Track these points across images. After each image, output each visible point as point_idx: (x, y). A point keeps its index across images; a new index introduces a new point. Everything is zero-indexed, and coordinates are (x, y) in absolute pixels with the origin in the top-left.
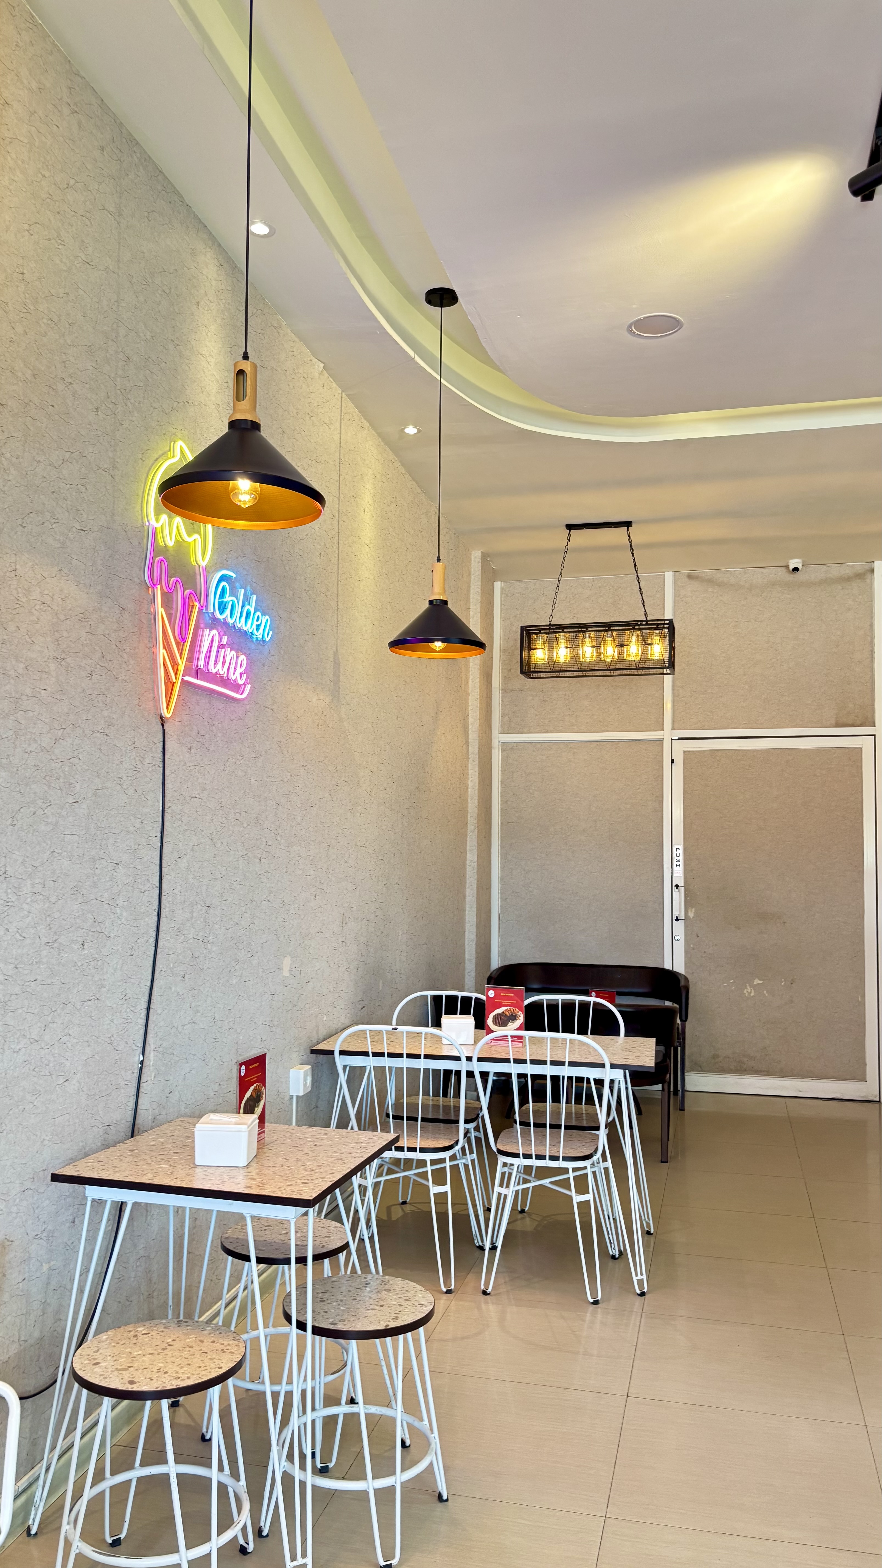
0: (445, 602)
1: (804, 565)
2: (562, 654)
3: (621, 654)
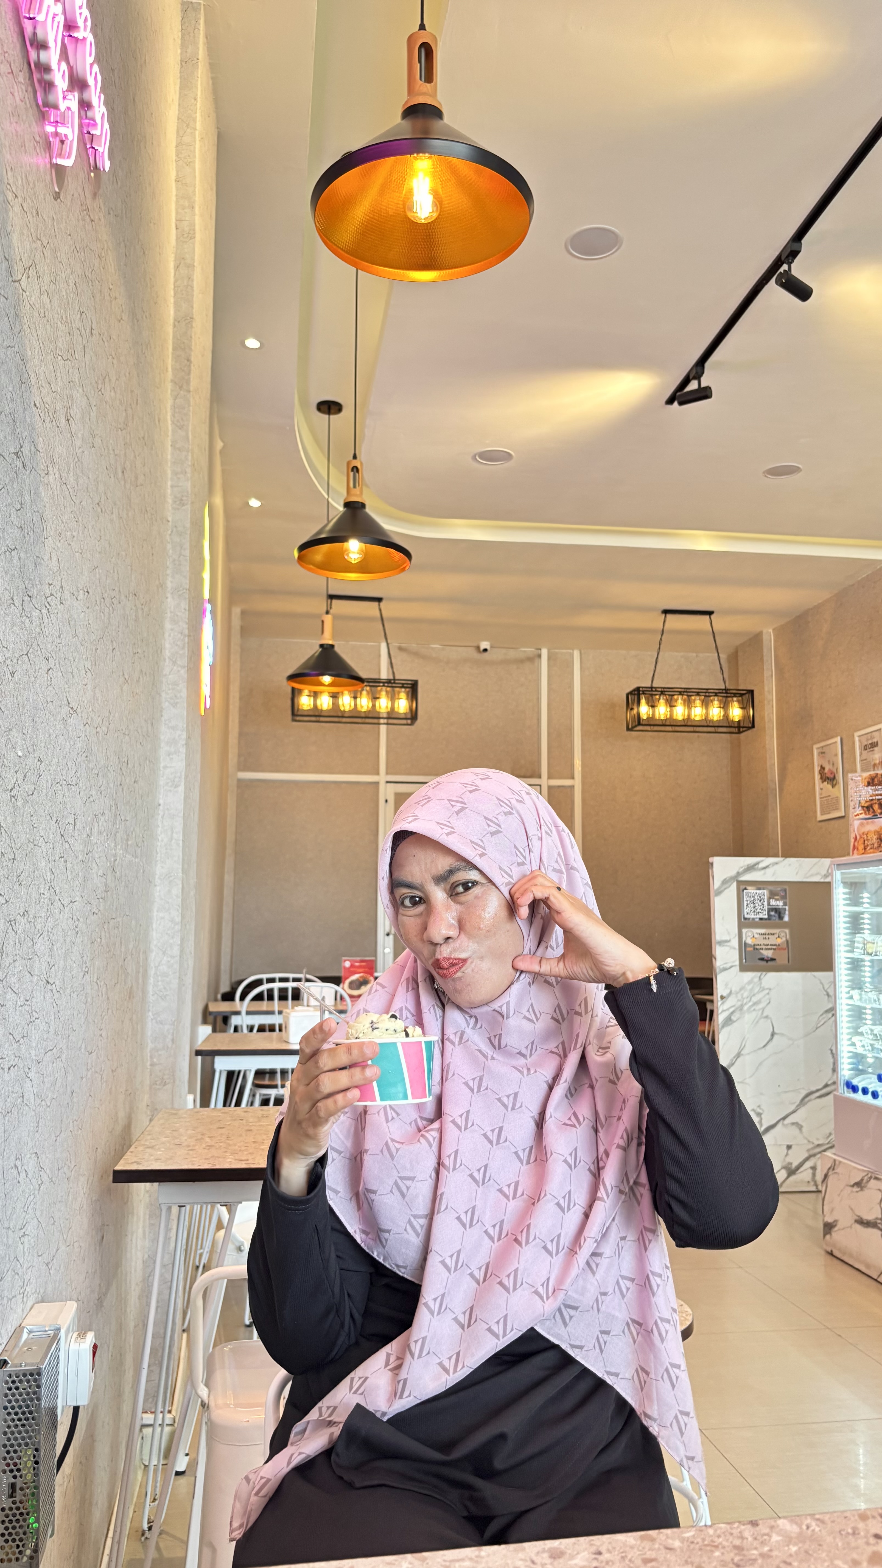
0: (332, 646)
1: (491, 647)
2: (325, 702)
3: (374, 706)
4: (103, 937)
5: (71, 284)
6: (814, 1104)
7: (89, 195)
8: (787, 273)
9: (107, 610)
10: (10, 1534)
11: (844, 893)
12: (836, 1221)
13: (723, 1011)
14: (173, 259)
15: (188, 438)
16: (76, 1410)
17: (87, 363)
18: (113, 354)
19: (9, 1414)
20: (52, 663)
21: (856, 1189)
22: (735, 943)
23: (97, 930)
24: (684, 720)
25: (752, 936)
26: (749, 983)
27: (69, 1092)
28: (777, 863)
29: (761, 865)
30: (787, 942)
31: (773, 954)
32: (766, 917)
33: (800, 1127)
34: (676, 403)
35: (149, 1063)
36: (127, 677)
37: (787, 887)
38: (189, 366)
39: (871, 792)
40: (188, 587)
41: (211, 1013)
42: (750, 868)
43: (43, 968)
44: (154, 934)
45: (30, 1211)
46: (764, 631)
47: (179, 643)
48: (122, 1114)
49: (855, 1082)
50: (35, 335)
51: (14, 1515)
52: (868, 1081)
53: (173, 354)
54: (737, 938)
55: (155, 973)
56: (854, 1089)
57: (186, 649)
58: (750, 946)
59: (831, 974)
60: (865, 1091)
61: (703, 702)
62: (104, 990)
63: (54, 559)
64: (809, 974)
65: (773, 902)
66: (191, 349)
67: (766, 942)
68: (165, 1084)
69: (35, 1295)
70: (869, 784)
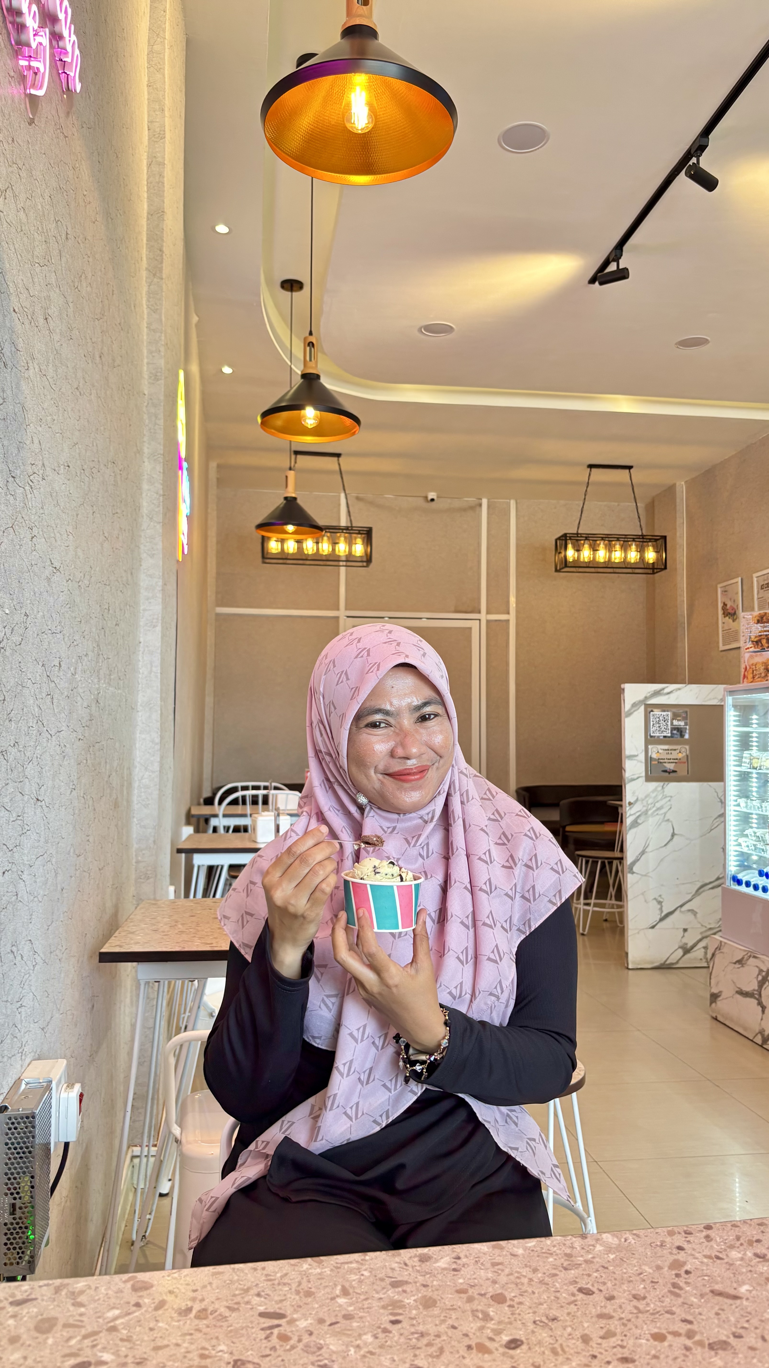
0: (295, 499)
1: (438, 497)
2: (291, 547)
3: (334, 550)
4: (88, 759)
5: (47, 198)
6: (708, 894)
7: (62, 115)
8: (696, 165)
9: (87, 479)
10: (12, 1244)
11: (734, 716)
12: (721, 992)
13: (631, 815)
14: (146, 157)
15: (161, 320)
16: (67, 1145)
17: (64, 265)
18: (89, 253)
19: (9, 1149)
20: (35, 531)
21: (737, 966)
22: (642, 757)
23: (83, 753)
24: (605, 562)
25: (656, 751)
26: (653, 792)
27: (59, 888)
28: (679, 689)
29: (666, 691)
30: (687, 756)
31: (675, 767)
32: (669, 735)
33: (693, 912)
34: (597, 283)
35: (134, 861)
36: (106, 535)
37: (688, 710)
38: (162, 256)
39: (760, 629)
40: (162, 452)
41: (193, 816)
42: (657, 693)
43: (33, 789)
44: (138, 753)
45: (26, 987)
46: (677, 485)
47: (155, 502)
48: (109, 904)
49: (740, 876)
50: (13, 249)
51: (15, 1229)
52: (751, 875)
53: (147, 244)
54: (644, 753)
55: (139, 786)
56: (739, 882)
57: (161, 507)
58: (655, 760)
59: (722, 784)
60: (748, 884)
61: (622, 547)
62: (91, 803)
63: (36, 441)
64: (705, 784)
65: (675, 722)
66: (163, 240)
67: (669, 757)
68: (148, 878)
69: (32, 1054)
70: (758, 622)
